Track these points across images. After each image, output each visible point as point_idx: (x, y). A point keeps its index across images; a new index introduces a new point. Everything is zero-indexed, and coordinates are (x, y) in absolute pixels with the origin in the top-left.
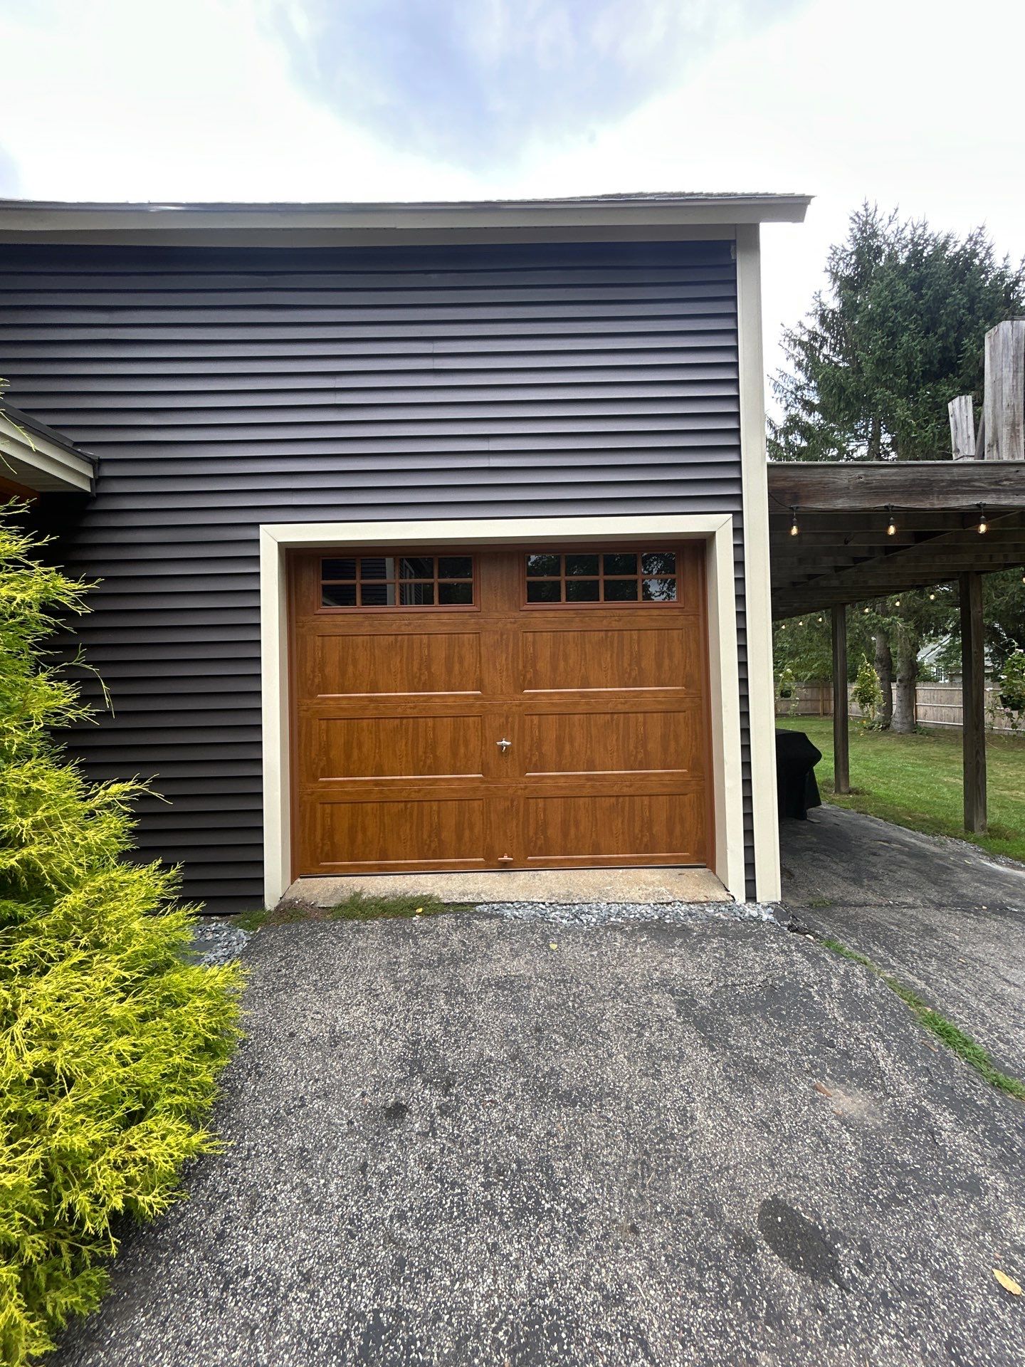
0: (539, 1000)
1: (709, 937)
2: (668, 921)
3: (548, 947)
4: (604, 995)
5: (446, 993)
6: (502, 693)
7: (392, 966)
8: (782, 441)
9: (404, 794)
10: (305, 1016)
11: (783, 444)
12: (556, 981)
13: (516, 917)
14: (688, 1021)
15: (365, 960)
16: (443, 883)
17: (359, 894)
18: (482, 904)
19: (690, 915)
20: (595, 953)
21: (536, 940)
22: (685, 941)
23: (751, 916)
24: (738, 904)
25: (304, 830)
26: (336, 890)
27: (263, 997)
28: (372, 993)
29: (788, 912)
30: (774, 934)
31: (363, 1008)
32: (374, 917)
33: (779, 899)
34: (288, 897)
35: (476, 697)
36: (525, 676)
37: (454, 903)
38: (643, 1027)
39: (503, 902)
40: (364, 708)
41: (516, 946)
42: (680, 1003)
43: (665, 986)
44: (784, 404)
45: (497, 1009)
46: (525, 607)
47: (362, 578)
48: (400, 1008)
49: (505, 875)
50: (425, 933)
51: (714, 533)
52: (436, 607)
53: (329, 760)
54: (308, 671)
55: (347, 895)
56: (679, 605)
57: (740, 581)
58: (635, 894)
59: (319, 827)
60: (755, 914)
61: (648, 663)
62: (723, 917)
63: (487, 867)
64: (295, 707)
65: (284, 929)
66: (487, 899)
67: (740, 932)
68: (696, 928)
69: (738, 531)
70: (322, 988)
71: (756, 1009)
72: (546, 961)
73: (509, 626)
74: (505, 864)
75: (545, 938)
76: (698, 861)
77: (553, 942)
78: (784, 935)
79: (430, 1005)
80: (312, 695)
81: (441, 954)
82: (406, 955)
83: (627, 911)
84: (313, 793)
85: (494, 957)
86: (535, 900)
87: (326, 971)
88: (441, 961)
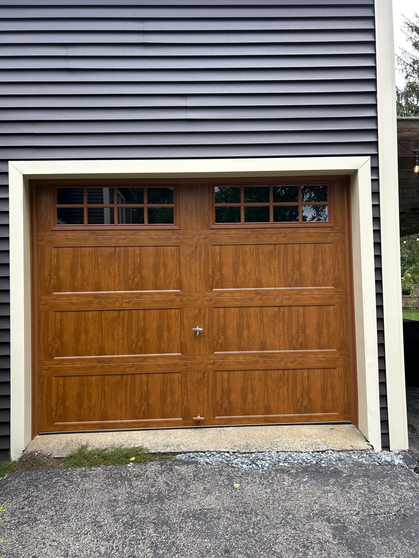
0: (227, 528)
1: (355, 477)
2: (323, 465)
3: (232, 486)
4: (277, 524)
5: (154, 523)
6: (196, 291)
7: (113, 503)
8: (403, 102)
9: (121, 369)
10: (44, 544)
11: (404, 104)
12: (240, 513)
13: (207, 463)
14: (342, 543)
15: (91, 498)
16: (150, 438)
17: (85, 447)
18: (181, 453)
19: (340, 460)
20: (269, 490)
21: (223, 481)
22: (338, 481)
23: (386, 461)
24: (376, 452)
25: (42, 397)
26: (67, 444)
27: (10, 529)
28: (97, 524)
29: (414, 458)
30: (404, 475)
31: (90, 537)
32: (97, 465)
33: (407, 448)
34: (29, 450)
35: (177, 294)
36: (213, 278)
37: (160, 454)
38: (308, 548)
39: (197, 452)
40: (90, 303)
41: (208, 486)
42: (335, 529)
43: (323, 516)
44: (405, 74)
45: (194, 535)
46: (214, 227)
47: (89, 203)
48: (119, 536)
49: (198, 431)
50: (138, 476)
51: (357, 170)
52: (146, 226)
53: (62, 343)
54: (46, 275)
55: (76, 448)
56: (330, 225)
57: (376, 207)
58: (298, 445)
59: (54, 395)
60: (389, 459)
61: (306, 269)
62: (365, 462)
63: (185, 424)
64: (36, 302)
65: (26, 475)
66: (184, 449)
67: (378, 473)
68: (345, 471)
69: (375, 169)
70: (57, 521)
71: (393, 532)
72: (232, 497)
73: (202, 241)
74: (198, 422)
75: (231, 479)
76: (345, 418)
77: (236, 482)
78: (412, 475)
79: (142, 533)
80: (49, 293)
81: (150, 493)
82: (123, 494)
83: (292, 458)
84: (49, 369)
85: (192, 494)
86: (222, 450)
87: (61, 508)
88: (150, 498)
